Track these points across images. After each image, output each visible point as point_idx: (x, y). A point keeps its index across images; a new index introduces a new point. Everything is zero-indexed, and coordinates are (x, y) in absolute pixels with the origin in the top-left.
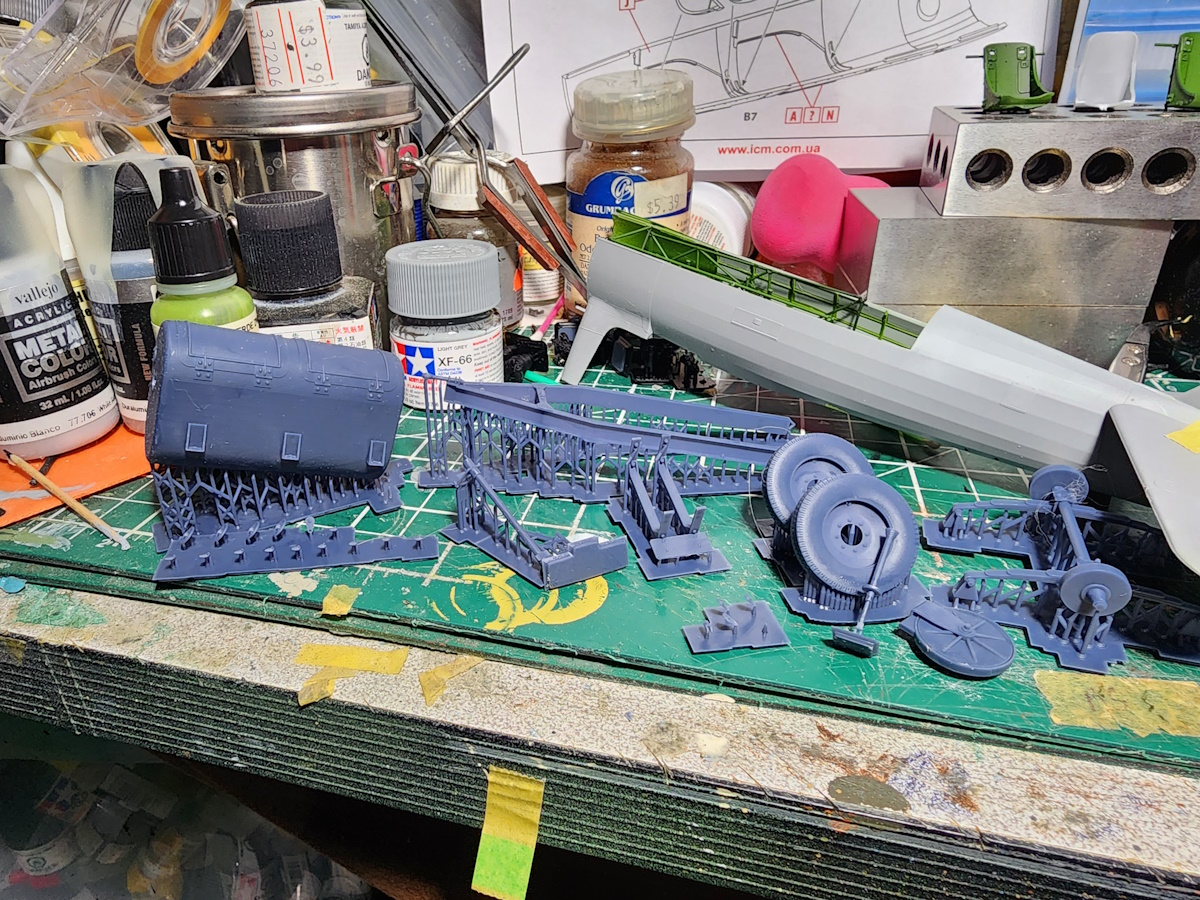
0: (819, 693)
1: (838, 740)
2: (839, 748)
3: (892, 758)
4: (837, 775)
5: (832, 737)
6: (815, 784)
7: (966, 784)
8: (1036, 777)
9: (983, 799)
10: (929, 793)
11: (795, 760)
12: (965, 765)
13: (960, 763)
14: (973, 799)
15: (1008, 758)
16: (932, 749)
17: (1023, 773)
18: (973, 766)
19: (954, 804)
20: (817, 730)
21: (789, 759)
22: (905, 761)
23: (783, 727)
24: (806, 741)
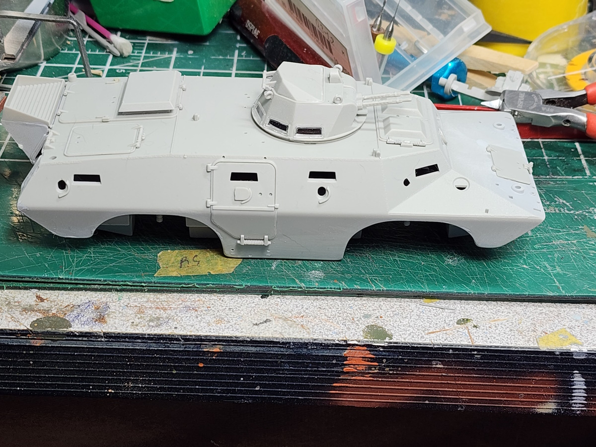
0: (35, 277)
1: (46, 301)
2: (45, 305)
3: (72, 306)
4: (38, 318)
5: (42, 300)
6: (25, 323)
7: (106, 312)
8: (145, 305)
9: (112, 318)
10: (85, 319)
11: (17, 314)
12: (110, 304)
13: (108, 303)
14: (107, 319)
15: (135, 298)
16: (95, 299)
17: (139, 304)
18: (114, 304)
19: (95, 322)
20: (36, 298)
21: (14, 313)
22: (79, 306)
23: (16, 299)
24: (27, 304)
